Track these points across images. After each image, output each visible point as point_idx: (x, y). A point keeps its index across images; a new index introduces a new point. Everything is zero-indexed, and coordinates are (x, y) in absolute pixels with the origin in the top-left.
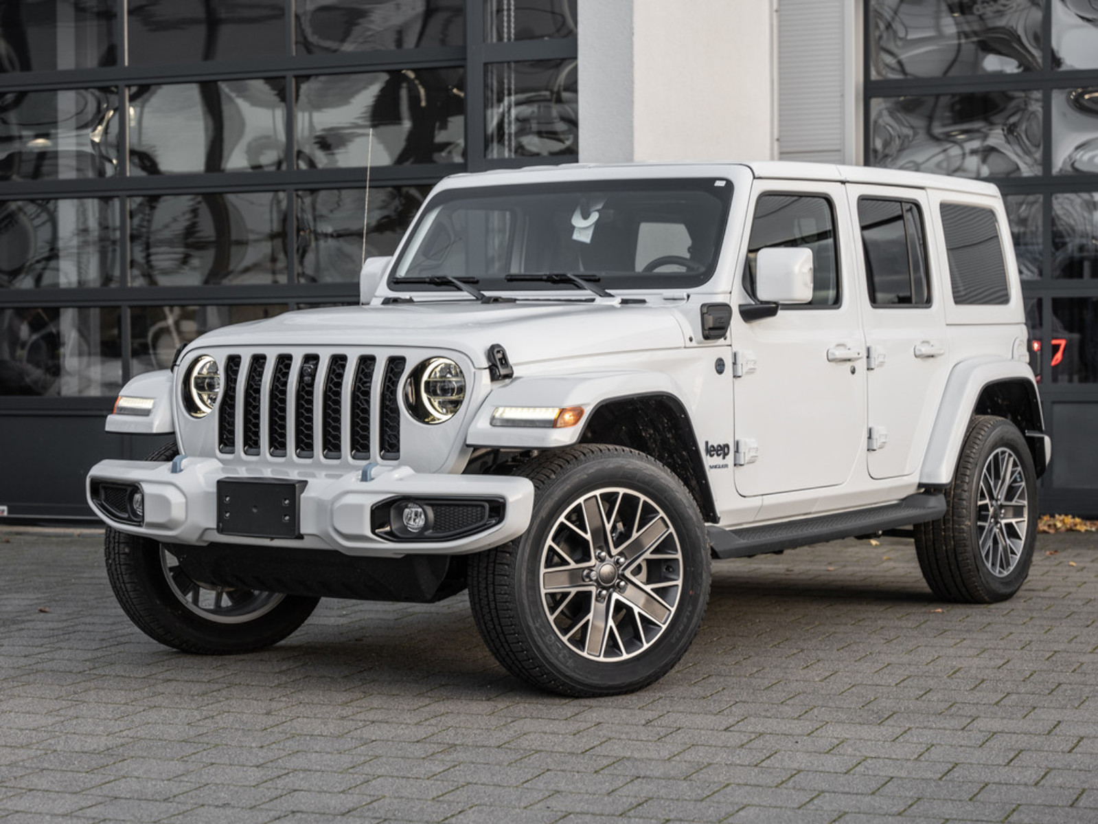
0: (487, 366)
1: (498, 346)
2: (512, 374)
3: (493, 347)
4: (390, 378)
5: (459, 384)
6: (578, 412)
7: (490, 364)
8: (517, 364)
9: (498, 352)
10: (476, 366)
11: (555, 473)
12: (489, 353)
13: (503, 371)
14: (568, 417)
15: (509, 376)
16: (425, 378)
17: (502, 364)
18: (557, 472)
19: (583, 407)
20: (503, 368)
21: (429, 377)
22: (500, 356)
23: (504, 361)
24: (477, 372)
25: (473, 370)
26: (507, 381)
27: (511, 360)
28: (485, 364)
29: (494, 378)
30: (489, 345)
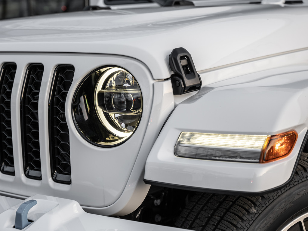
0: (169, 76)
1: (182, 50)
2: (201, 84)
3: (176, 52)
4: (60, 90)
5: (135, 96)
6: (291, 137)
7: (173, 73)
8: (204, 72)
9: (182, 58)
10: (155, 78)
11: (255, 205)
12: (170, 59)
13: (189, 83)
14: (279, 146)
15: (197, 87)
16: (99, 88)
17: (187, 73)
18: (258, 204)
19: (297, 130)
20: (188, 78)
21: (104, 87)
22: (184, 62)
23: (190, 69)
24: (157, 84)
25: (152, 82)
26: (194, 93)
27: (198, 67)
28: (166, 73)
29: (178, 90)
30: (170, 49)
